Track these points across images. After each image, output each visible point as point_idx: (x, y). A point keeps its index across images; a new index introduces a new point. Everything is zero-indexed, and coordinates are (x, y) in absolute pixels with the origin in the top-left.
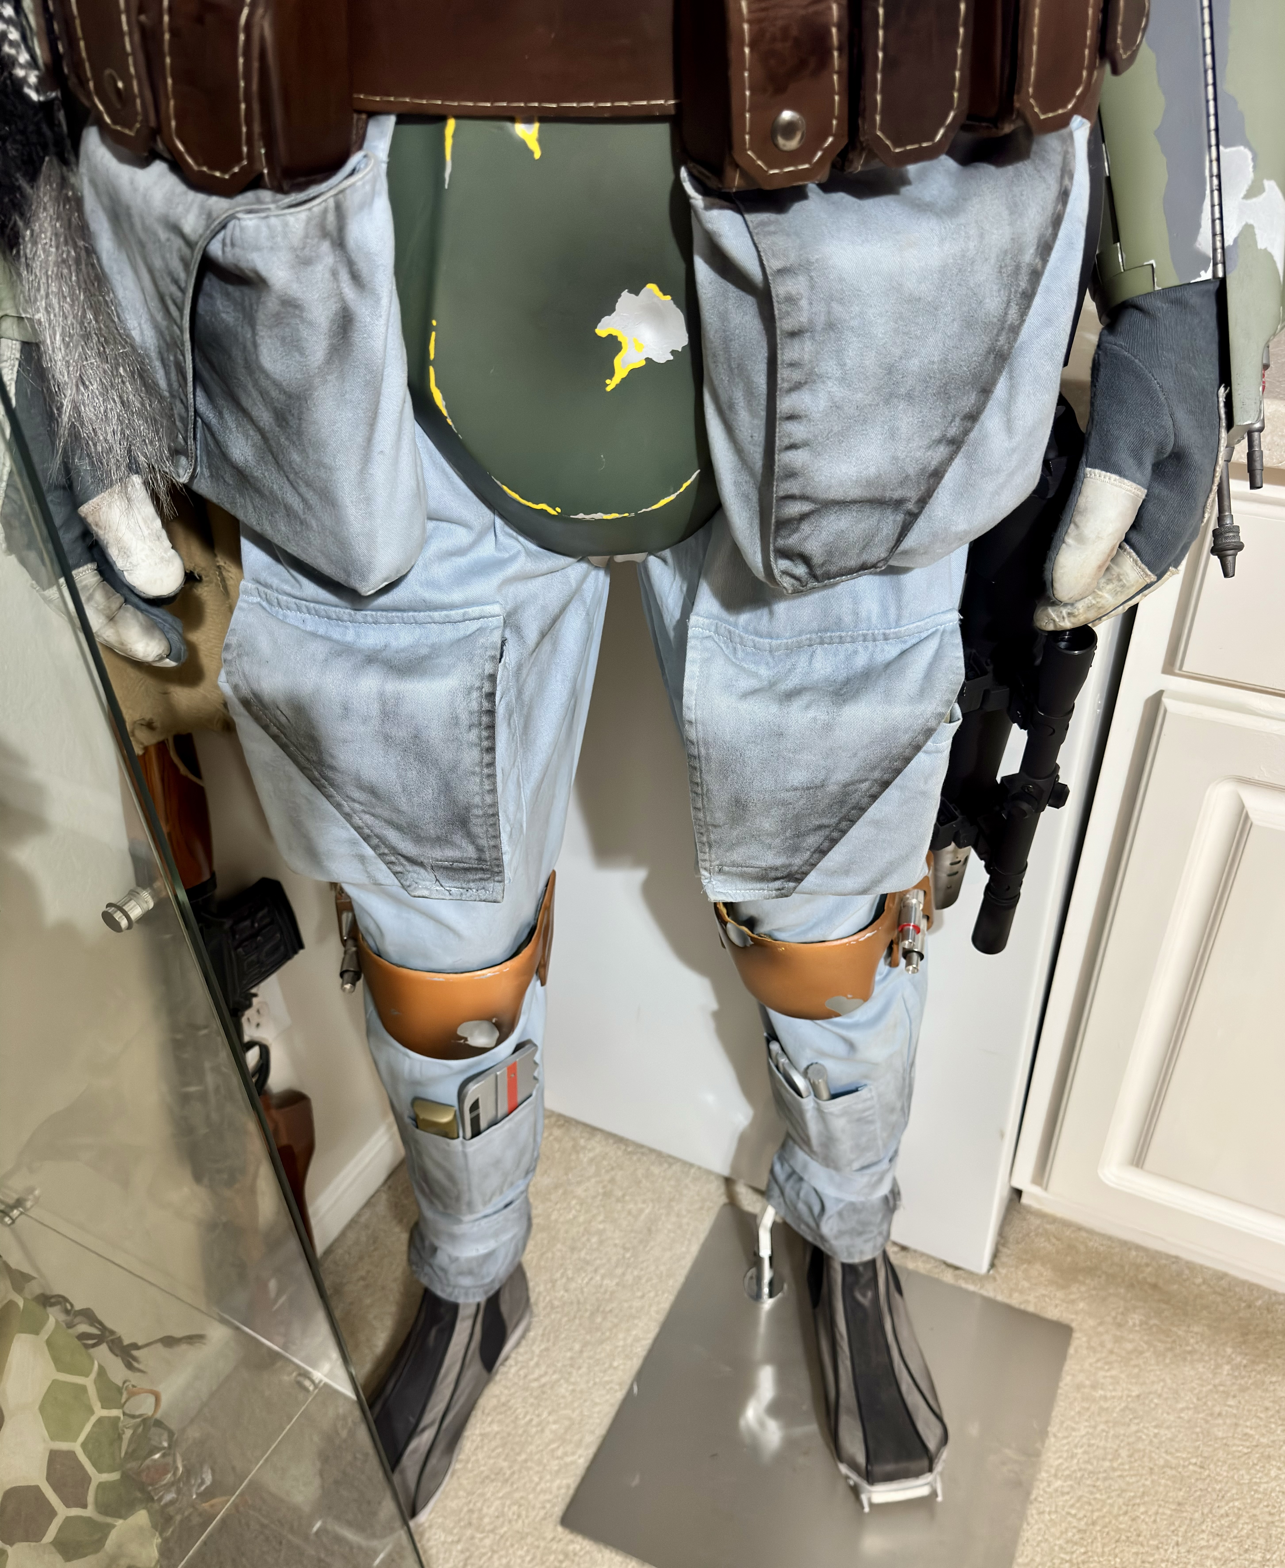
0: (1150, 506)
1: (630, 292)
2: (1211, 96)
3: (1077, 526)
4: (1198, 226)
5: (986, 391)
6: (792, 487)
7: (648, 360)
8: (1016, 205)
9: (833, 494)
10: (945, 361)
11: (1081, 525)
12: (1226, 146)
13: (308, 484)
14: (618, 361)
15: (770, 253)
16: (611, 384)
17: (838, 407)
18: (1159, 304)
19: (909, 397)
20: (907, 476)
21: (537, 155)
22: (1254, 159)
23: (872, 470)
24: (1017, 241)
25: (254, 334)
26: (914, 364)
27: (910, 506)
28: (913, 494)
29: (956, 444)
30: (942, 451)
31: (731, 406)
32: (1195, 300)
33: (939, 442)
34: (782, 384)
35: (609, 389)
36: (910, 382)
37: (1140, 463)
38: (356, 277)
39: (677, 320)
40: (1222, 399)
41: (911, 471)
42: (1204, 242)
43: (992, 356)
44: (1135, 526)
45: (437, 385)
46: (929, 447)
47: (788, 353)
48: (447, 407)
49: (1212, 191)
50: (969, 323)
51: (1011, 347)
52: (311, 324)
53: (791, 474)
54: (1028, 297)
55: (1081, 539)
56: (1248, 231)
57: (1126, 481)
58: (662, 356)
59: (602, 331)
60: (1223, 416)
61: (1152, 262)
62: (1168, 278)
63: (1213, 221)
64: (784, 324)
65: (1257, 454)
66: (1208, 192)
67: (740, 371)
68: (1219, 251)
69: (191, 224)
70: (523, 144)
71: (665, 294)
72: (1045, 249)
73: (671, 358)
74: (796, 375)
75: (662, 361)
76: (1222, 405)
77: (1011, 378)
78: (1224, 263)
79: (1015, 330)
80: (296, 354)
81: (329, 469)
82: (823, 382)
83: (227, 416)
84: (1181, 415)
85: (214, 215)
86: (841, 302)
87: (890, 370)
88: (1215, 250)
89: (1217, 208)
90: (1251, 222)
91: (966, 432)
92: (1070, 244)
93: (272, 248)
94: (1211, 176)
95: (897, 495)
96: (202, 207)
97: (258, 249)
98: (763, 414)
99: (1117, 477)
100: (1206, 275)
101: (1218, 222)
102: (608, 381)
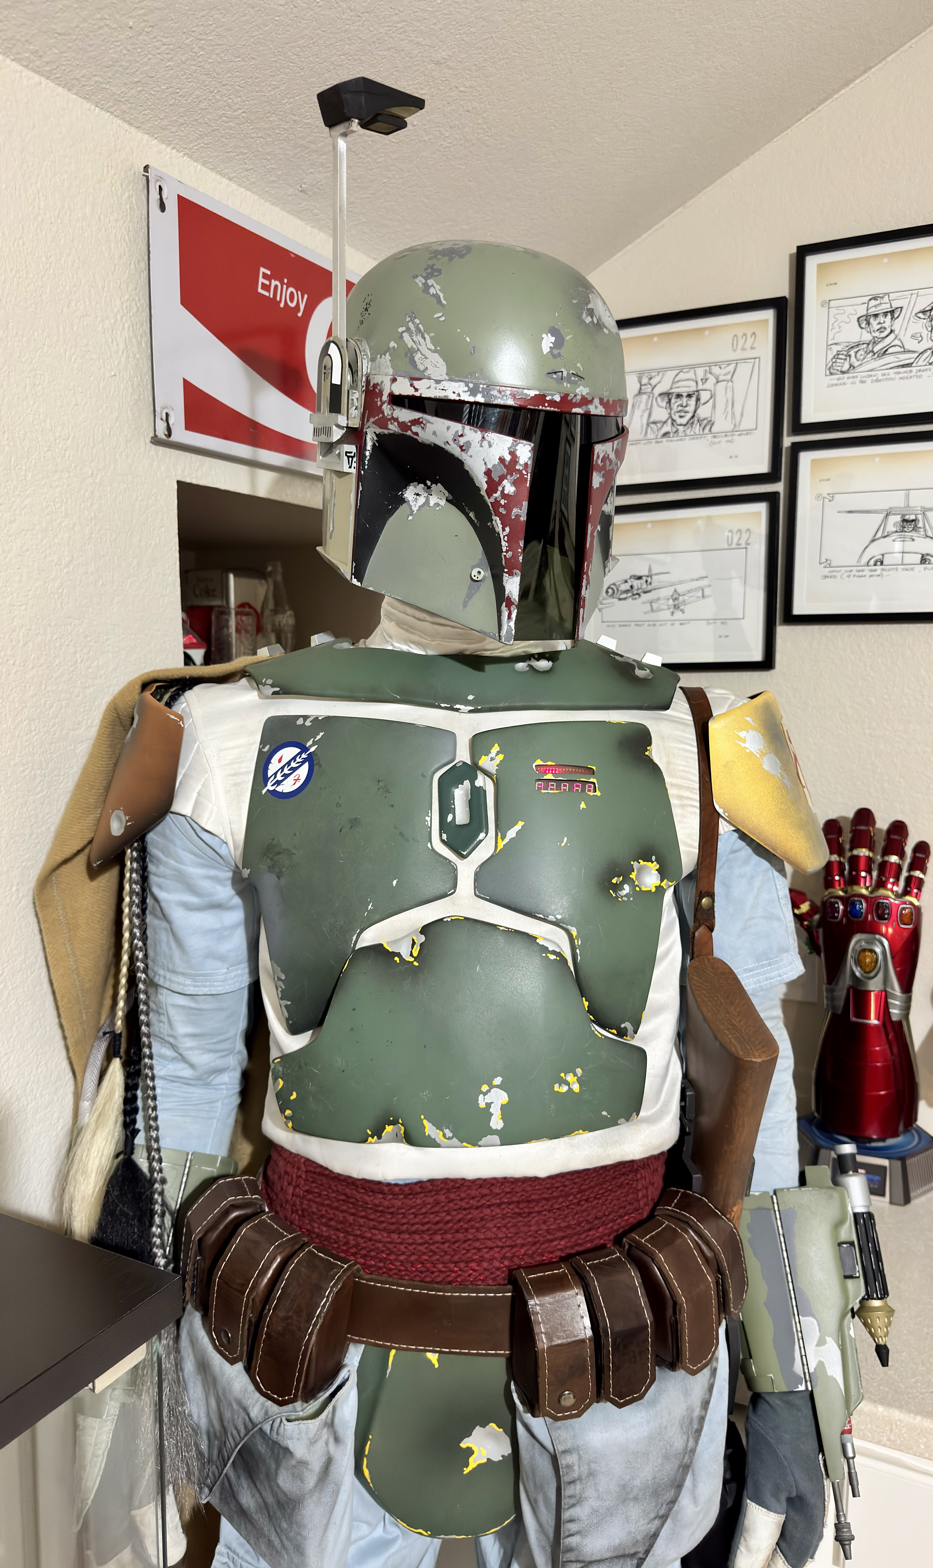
0: (790, 1527)
1: (481, 1426)
2: (791, 1288)
3: (745, 1540)
4: (794, 1359)
5: (679, 1487)
6: (571, 1556)
7: (488, 1459)
8: (687, 1390)
9: (594, 1558)
10: (654, 1478)
11: (748, 1539)
12: (803, 1316)
13: (287, 1538)
14: (471, 1460)
15: (557, 1441)
16: (466, 1471)
17: (595, 1511)
18: (778, 1402)
19: (636, 1499)
20: (637, 1541)
21: (437, 1366)
22: (819, 1325)
23: (617, 1541)
24: (690, 1410)
25: (277, 1468)
26: (637, 1482)
27: (641, 1555)
28: (641, 1549)
29: (664, 1518)
30: (657, 1523)
31: (536, 1501)
32: (798, 1401)
33: (655, 1518)
34: (564, 1506)
35: (465, 1473)
36: (635, 1491)
37: (779, 1500)
38: (337, 1440)
39: (507, 1441)
40: (821, 1462)
41: (639, 1538)
42: (798, 1368)
43: (681, 1469)
44: (783, 1535)
45: (367, 1467)
46: (648, 1523)
47: (567, 1492)
48: (371, 1478)
49: (799, 1340)
50: (666, 1457)
51: (691, 1462)
52: (311, 1471)
53: (570, 1550)
54: (699, 1431)
55: (749, 1549)
56: (821, 1364)
57: (771, 1513)
58: (496, 1458)
59: (464, 1445)
60: (824, 1472)
61: (771, 1375)
62: (781, 1386)
63: (802, 1356)
64: (565, 1479)
65: (854, 1475)
66: (796, 1340)
67: (540, 1487)
68: (807, 1374)
69: (255, 1413)
70: (430, 1361)
71: (499, 1428)
72: (706, 1404)
73: (501, 1459)
74: (572, 1501)
75: (496, 1460)
76: (822, 1465)
77: (694, 1475)
78: (811, 1381)
79: (693, 1451)
80: (299, 1481)
81: (305, 1538)
82: (587, 1501)
83: (242, 1477)
84: (798, 1475)
85: (270, 1414)
86: (595, 1462)
87: (624, 1487)
88: (805, 1373)
89: (802, 1349)
90: (822, 1359)
91: (670, 1510)
92: (721, 1393)
93: (298, 1439)
94: (797, 1331)
95: (632, 1551)
96: (263, 1405)
97: (291, 1438)
98: (554, 1512)
99: (766, 1510)
100: (802, 1388)
101: (804, 1357)
102: (465, 1469)
